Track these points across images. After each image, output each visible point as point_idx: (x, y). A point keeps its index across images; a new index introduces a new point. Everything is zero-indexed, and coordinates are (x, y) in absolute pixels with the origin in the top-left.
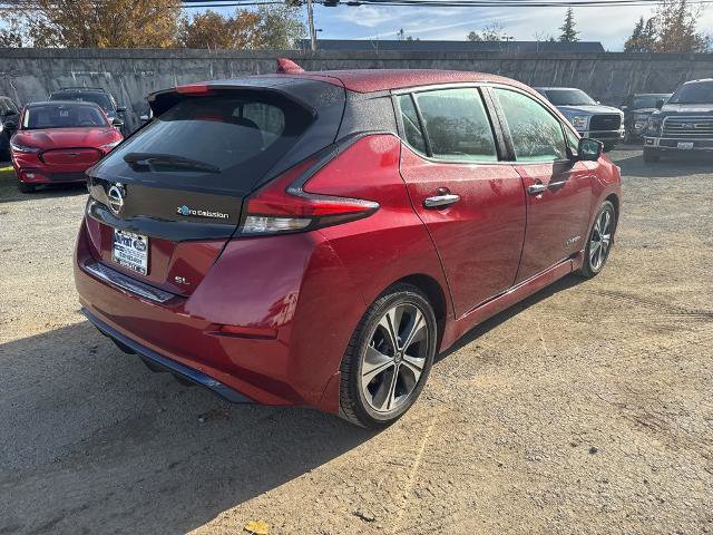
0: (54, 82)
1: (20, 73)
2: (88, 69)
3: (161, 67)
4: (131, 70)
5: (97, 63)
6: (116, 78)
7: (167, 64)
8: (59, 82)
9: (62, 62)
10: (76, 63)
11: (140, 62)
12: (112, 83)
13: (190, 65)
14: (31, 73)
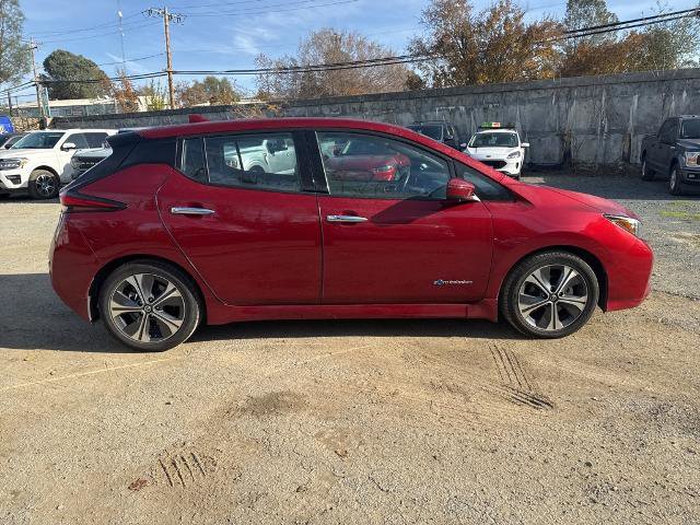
0: (423, 116)
1: (401, 111)
2: (448, 105)
3: (508, 98)
4: (481, 104)
5: (455, 99)
6: (468, 111)
7: (513, 96)
8: (426, 116)
9: (430, 101)
10: (440, 101)
11: (489, 96)
12: (465, 116)
13: (534, 95)
14: (409, 110)
